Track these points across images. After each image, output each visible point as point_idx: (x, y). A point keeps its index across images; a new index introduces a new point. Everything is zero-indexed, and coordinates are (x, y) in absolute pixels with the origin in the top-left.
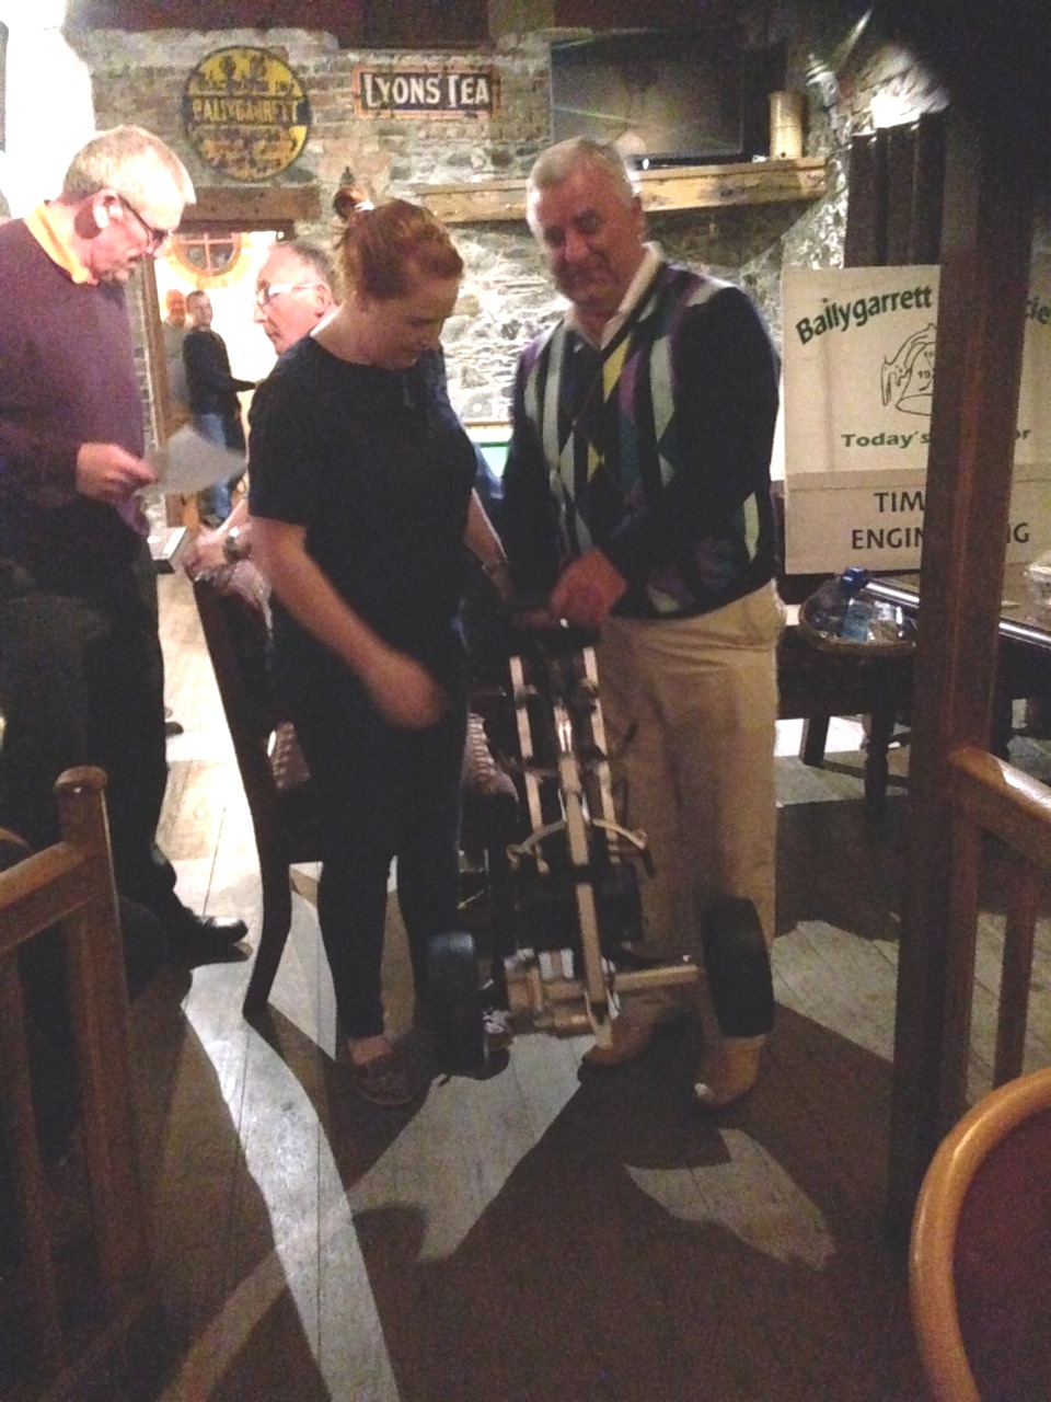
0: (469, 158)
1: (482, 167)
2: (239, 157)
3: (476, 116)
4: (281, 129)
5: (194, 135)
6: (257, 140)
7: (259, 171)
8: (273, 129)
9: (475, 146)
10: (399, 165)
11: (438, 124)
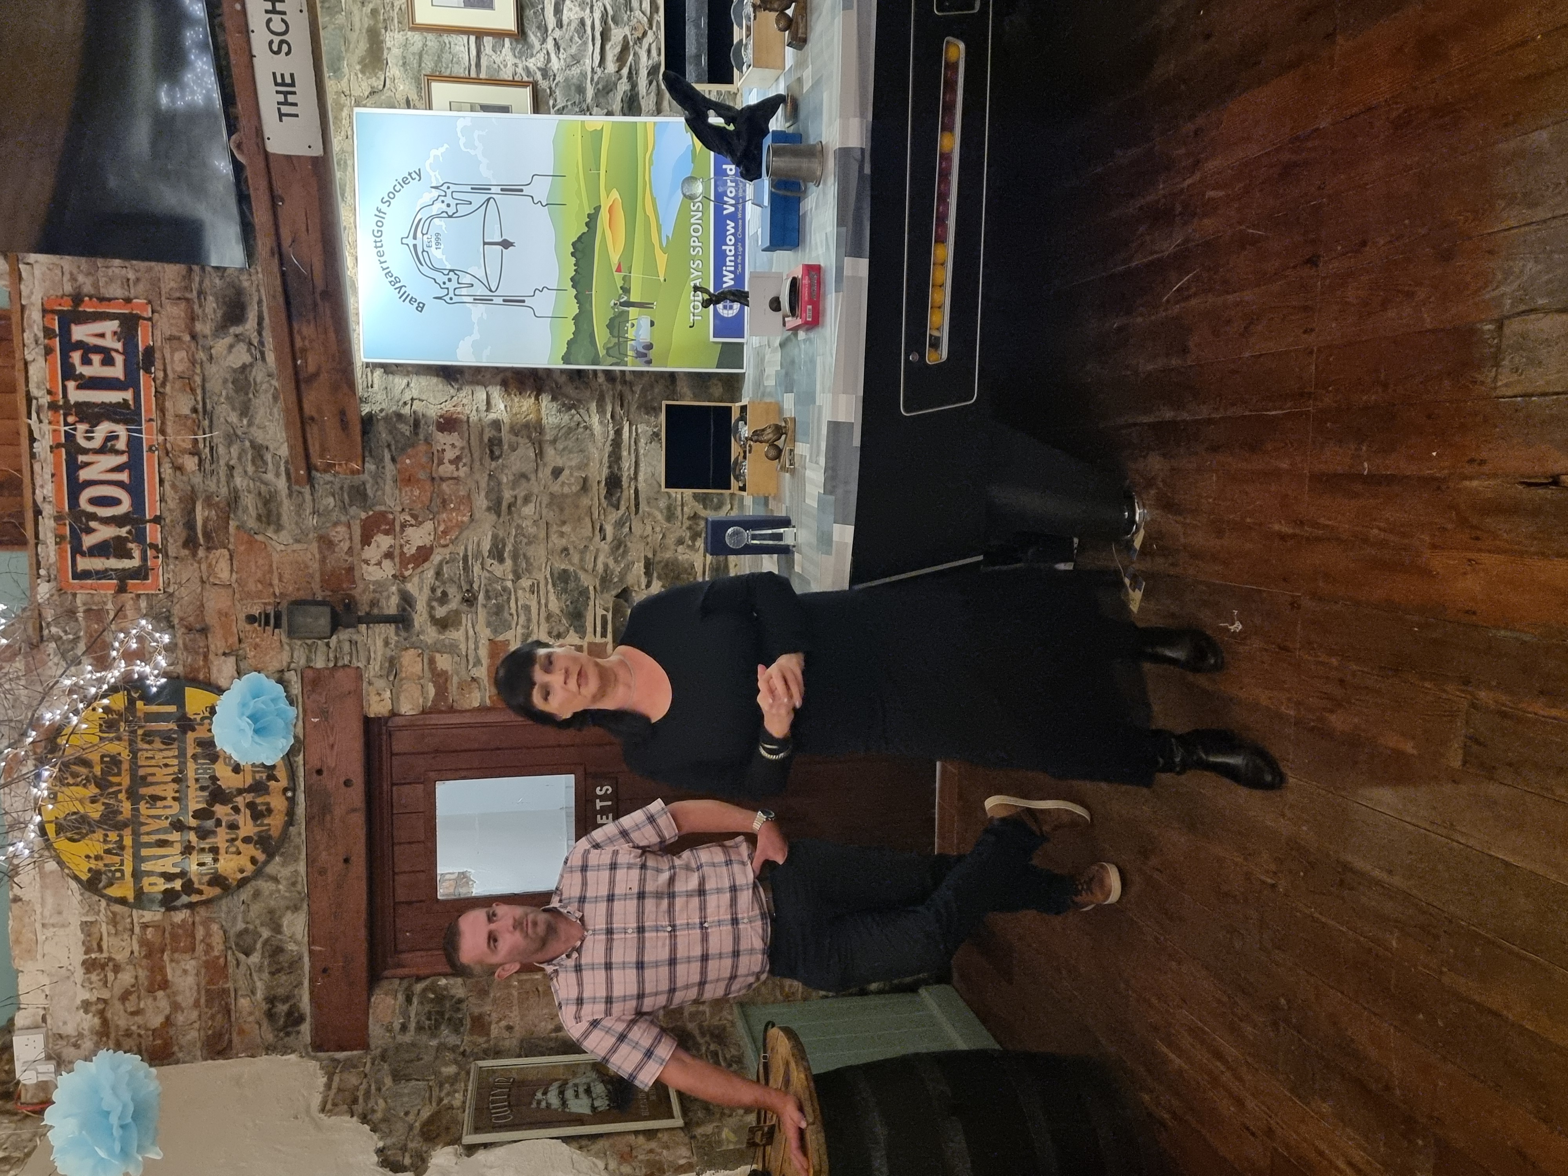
0: (235, 371)
1: (250, 343)
2: (248, 812)
3: (149, 352)
4: (191, 736)
5: (211, 892)
6: (214, 779)
7: (272, 777)
8: (190, 752)
9: (211, 358)
10: (253, 512)
11: (169, 430)
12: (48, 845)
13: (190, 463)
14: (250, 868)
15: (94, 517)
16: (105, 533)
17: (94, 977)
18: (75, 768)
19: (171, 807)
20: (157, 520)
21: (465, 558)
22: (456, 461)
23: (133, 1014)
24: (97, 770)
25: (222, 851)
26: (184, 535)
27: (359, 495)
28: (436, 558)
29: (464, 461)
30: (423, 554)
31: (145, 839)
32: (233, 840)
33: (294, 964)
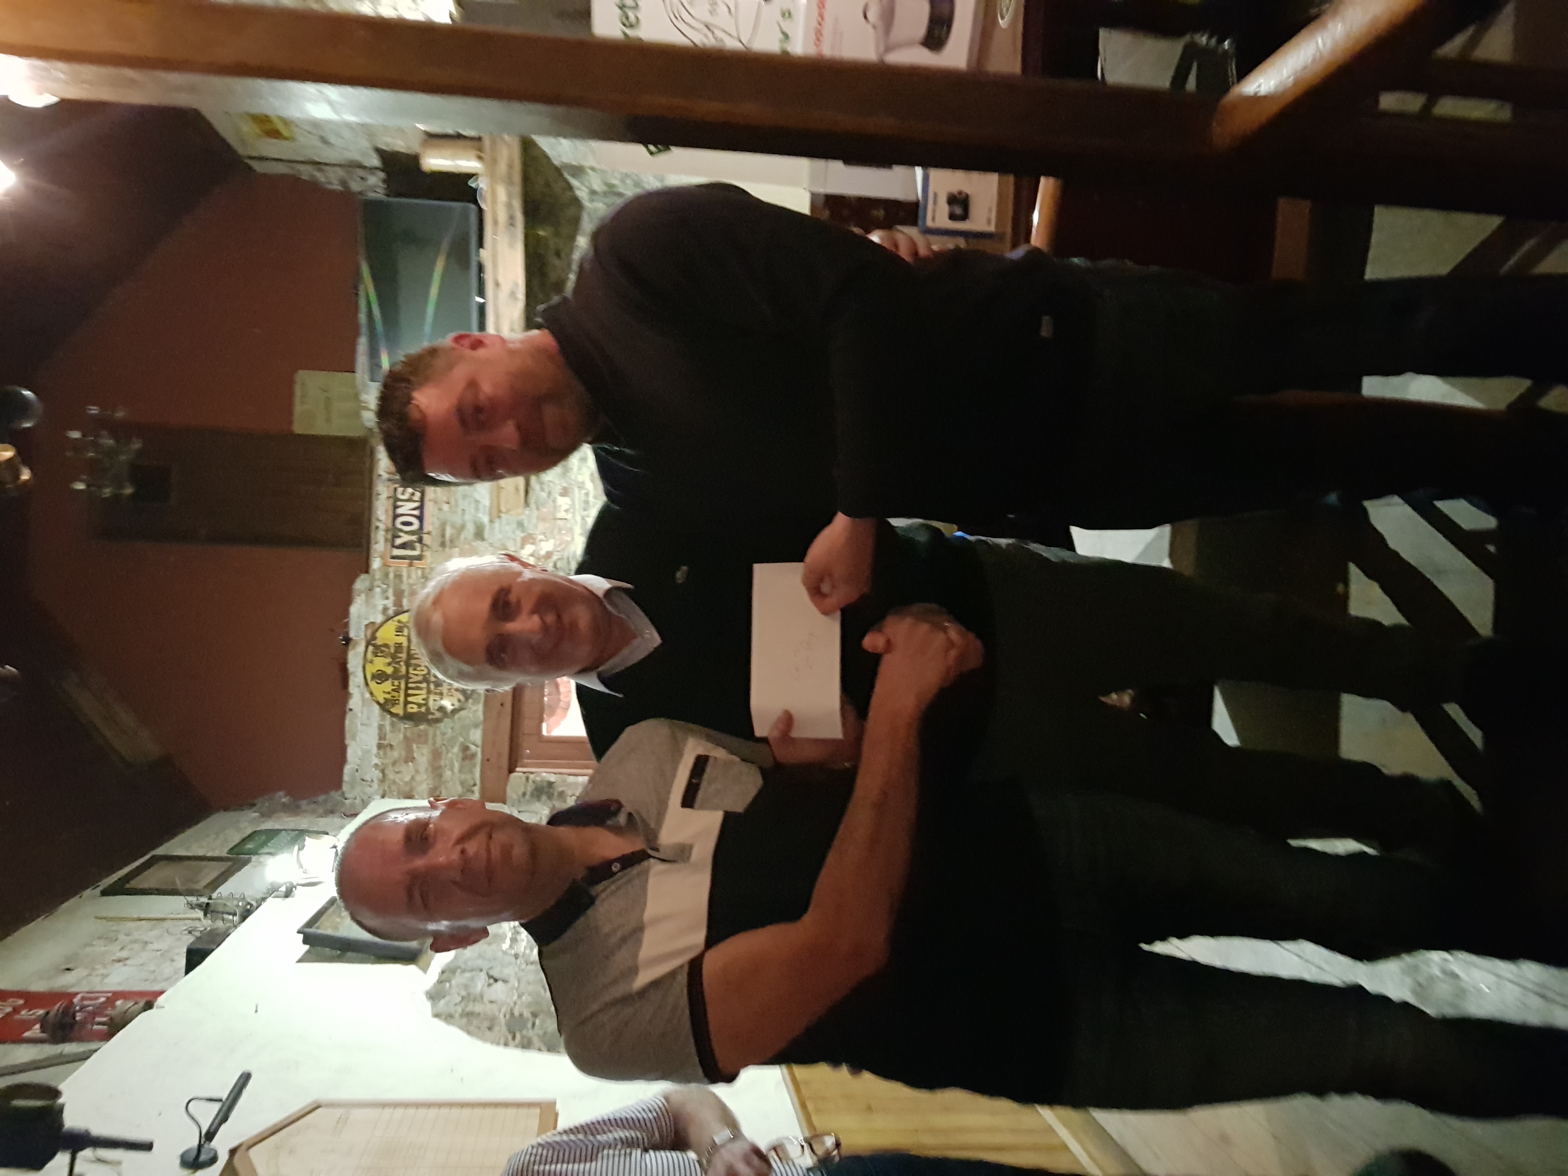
5: (437, 714)
12: (367, 684)
13: (446, 507)
14: (457, 705)
15: (401, 531)
16: (405, 538)
17: (381, 753)
18: (382, 648)
19: (423, 670)
20: (429, 533)
21: (568, 559)
22: (566, 511)
23: (397, 773)
24: (392, 650)
25: (445, 694)
26: (440, 540)
27: (520, 525)
28: (555, 558)
29: (572, 510)
30: (549, 555)
31: (410, 685)
32: (449, 689)
33: (473, 756)
